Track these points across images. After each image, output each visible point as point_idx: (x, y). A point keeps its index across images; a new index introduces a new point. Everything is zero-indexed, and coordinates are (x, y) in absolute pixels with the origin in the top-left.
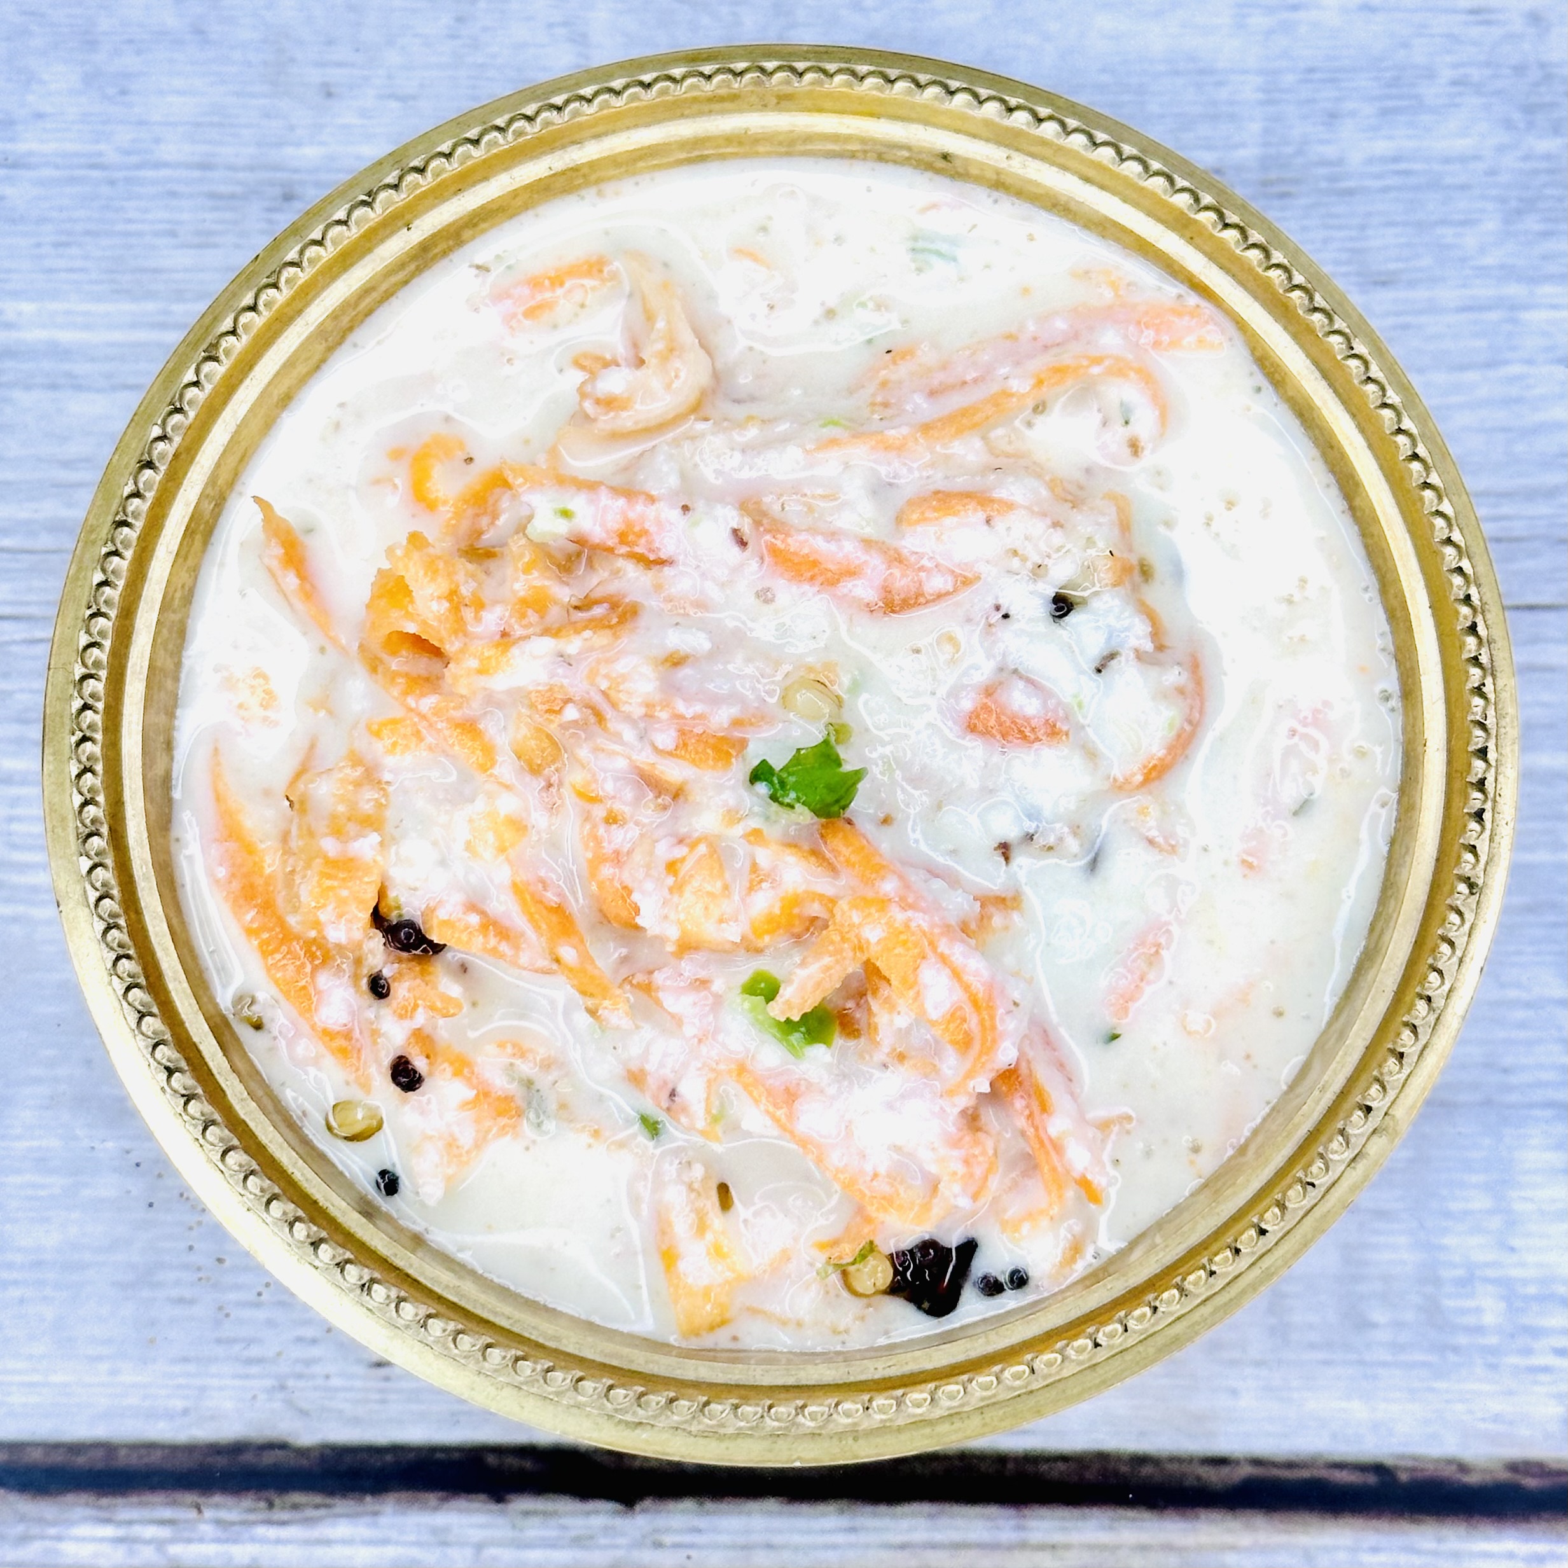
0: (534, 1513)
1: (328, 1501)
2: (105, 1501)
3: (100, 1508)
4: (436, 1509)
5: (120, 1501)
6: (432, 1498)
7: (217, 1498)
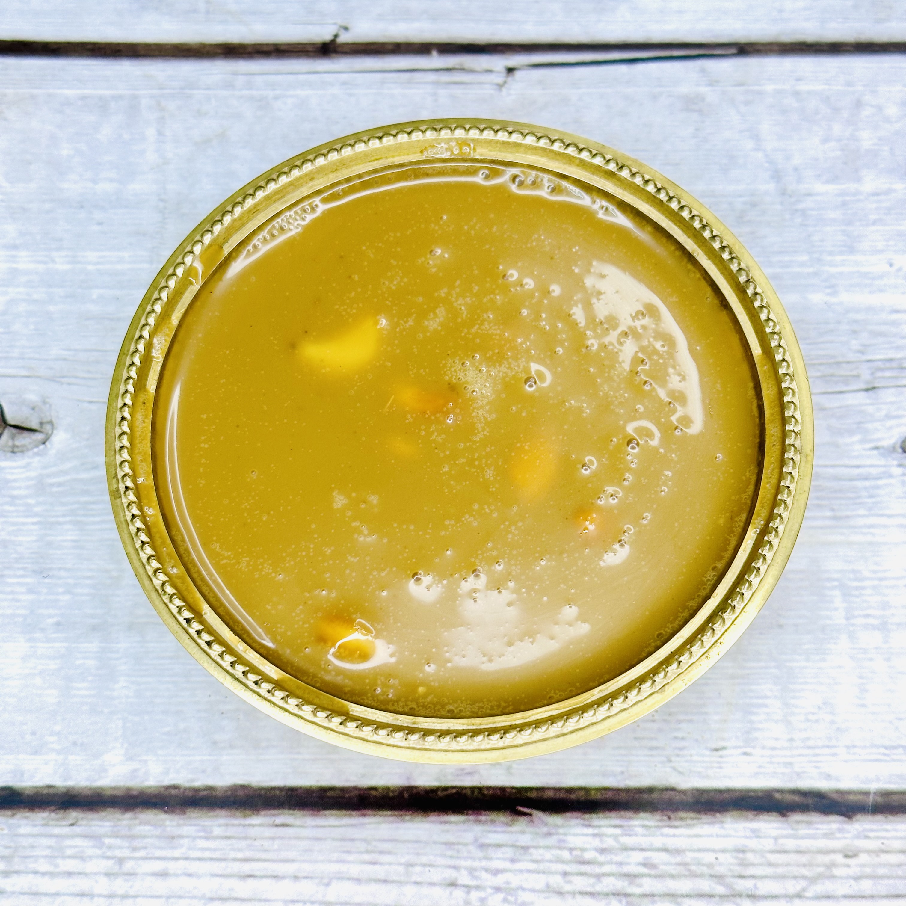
0: (803, 822)
1: (698, 816)
2: (587, 816)
3: (584, 819)
4: (752, 820)
5: (594, 816)
6: (750, 814)
7: (642, 815)
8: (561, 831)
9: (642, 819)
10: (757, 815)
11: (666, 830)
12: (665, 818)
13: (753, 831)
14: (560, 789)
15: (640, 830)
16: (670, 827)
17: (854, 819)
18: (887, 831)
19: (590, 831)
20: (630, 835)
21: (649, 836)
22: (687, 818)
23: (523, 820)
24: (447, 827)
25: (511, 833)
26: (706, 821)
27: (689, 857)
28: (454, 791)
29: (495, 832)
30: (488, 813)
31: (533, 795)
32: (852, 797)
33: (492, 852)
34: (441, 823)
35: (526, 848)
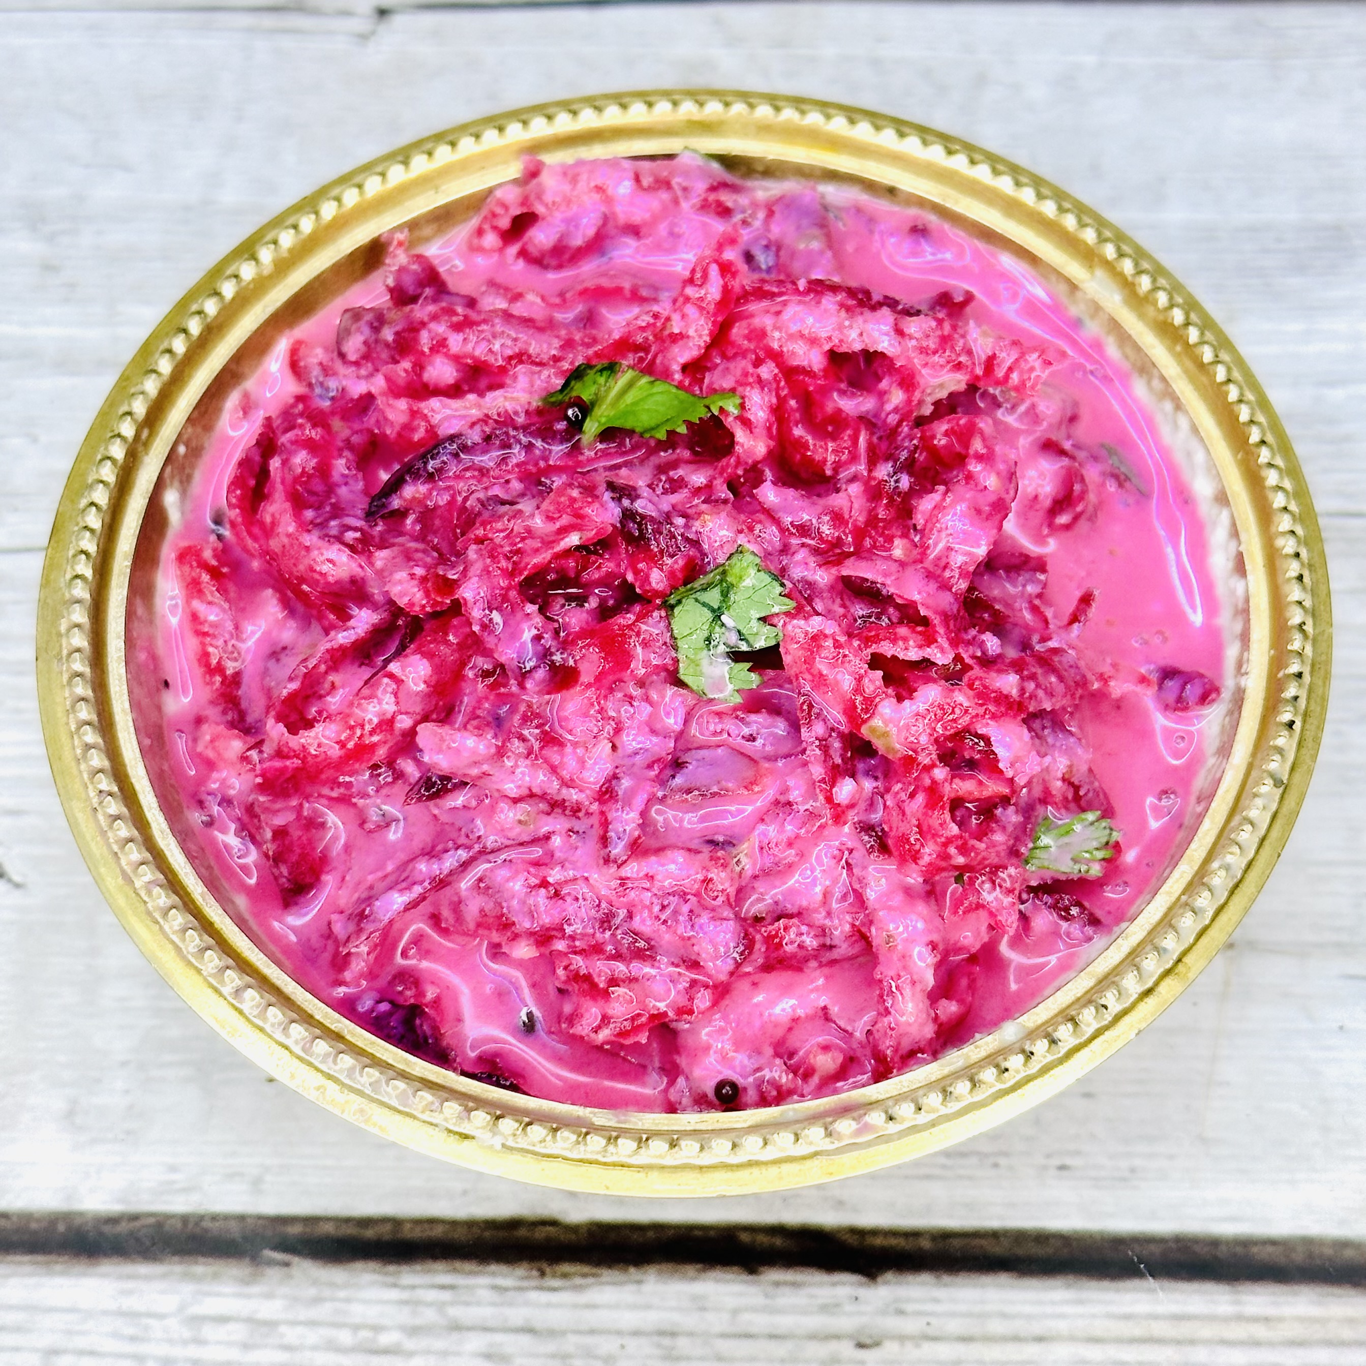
8: (342, 1294)
9: (493, 1274)
10: (704, 1270)
11: (534, 1295)
12: (535, 1273)
13: (695, 1298)
14: (347, 1220)
15: (485, 1294)
16: (541, 1288)
17: (880, 1279)
18: (936, 1301)
19: (394, 1294)
20: (467, 1304)
21: (502, 1304)
22: (575, 1274)
23: (274, 1273)
24: (130, 1285)
25: (248, 1296)
26: (608, 1279)
27: (571, 1343)
28: (152, 1220)
29: (218, 1295)
30: (210, 1260)
31: (295, 1230)
32: (878, 1241)
33: (209, 1331)
34: (120, 1277)
35: (272, 1325)
